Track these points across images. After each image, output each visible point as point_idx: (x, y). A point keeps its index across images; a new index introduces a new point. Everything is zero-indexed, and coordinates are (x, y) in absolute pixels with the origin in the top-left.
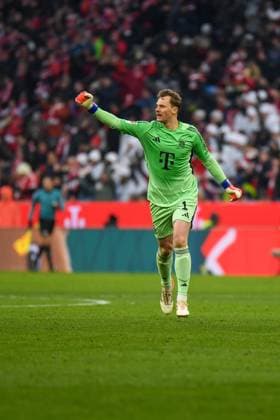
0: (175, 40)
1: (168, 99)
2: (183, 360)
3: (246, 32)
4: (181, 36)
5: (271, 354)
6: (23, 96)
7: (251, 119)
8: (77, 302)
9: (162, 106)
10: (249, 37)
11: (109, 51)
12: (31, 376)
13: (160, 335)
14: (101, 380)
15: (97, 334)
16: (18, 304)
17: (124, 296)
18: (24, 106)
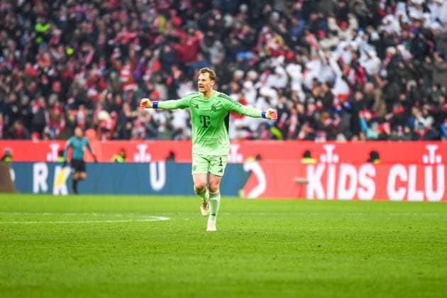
0: (218, 17)
1: (207, 74)
2: (226, 263)
3: (274, 10)
4: (223, 14)
5: (293, 259)
6: (102, 59)
7: (280, 76)
8: (144, 219)
9: (203, 80)
10: (276, 15)
11: (169, 25)
12: (109, 276)
13: (208, 243)
14: (163, 278)
15: (159, 243)
16: (99, 220)
17: (180, 213)
18: (102, 67)
